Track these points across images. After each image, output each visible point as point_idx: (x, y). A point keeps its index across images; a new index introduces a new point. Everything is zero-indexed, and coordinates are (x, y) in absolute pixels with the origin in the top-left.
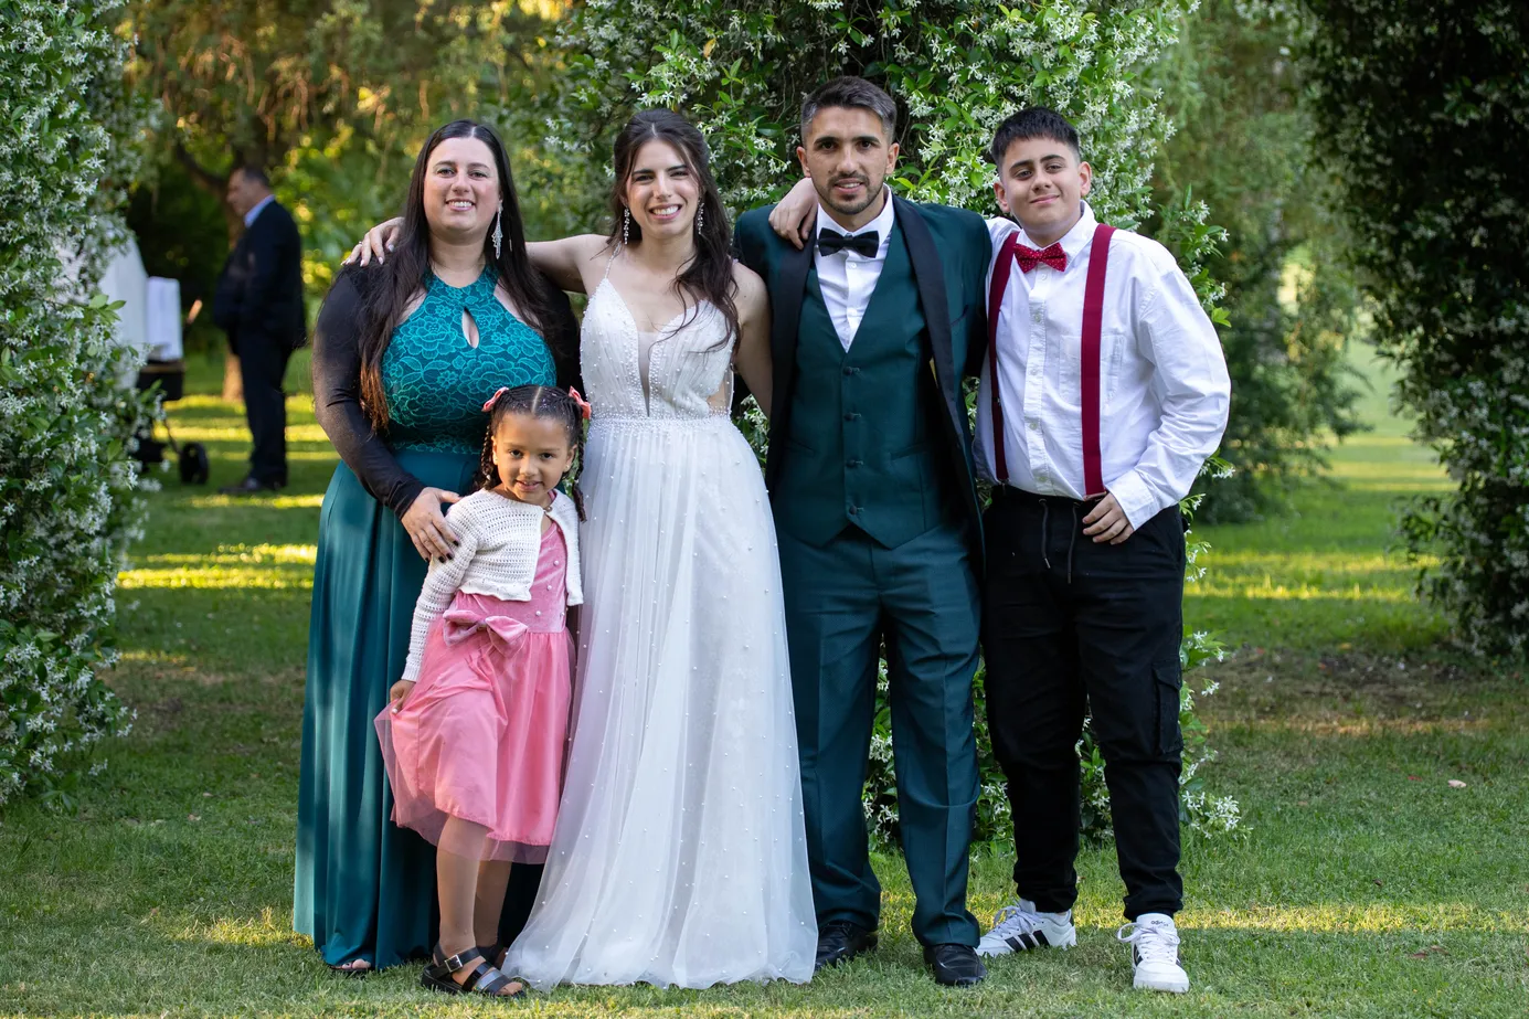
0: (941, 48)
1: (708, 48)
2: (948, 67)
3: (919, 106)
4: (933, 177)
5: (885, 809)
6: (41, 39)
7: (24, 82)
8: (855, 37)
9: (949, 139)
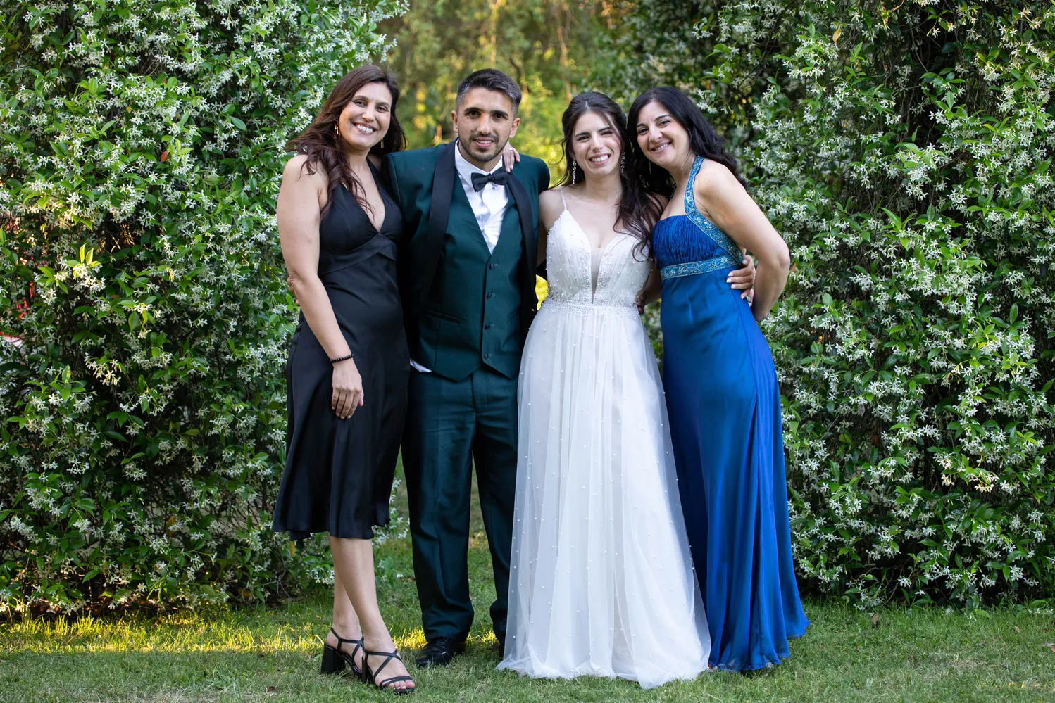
0: (1007, 33)
1: (836, 36)
2: (1010, 46)
3: (990, 72)
4: (1008, 125)
5: (985, 578)
6: (348, 44)
7: (331, 74)
8: (943, 26)
9: (1017, 96)
